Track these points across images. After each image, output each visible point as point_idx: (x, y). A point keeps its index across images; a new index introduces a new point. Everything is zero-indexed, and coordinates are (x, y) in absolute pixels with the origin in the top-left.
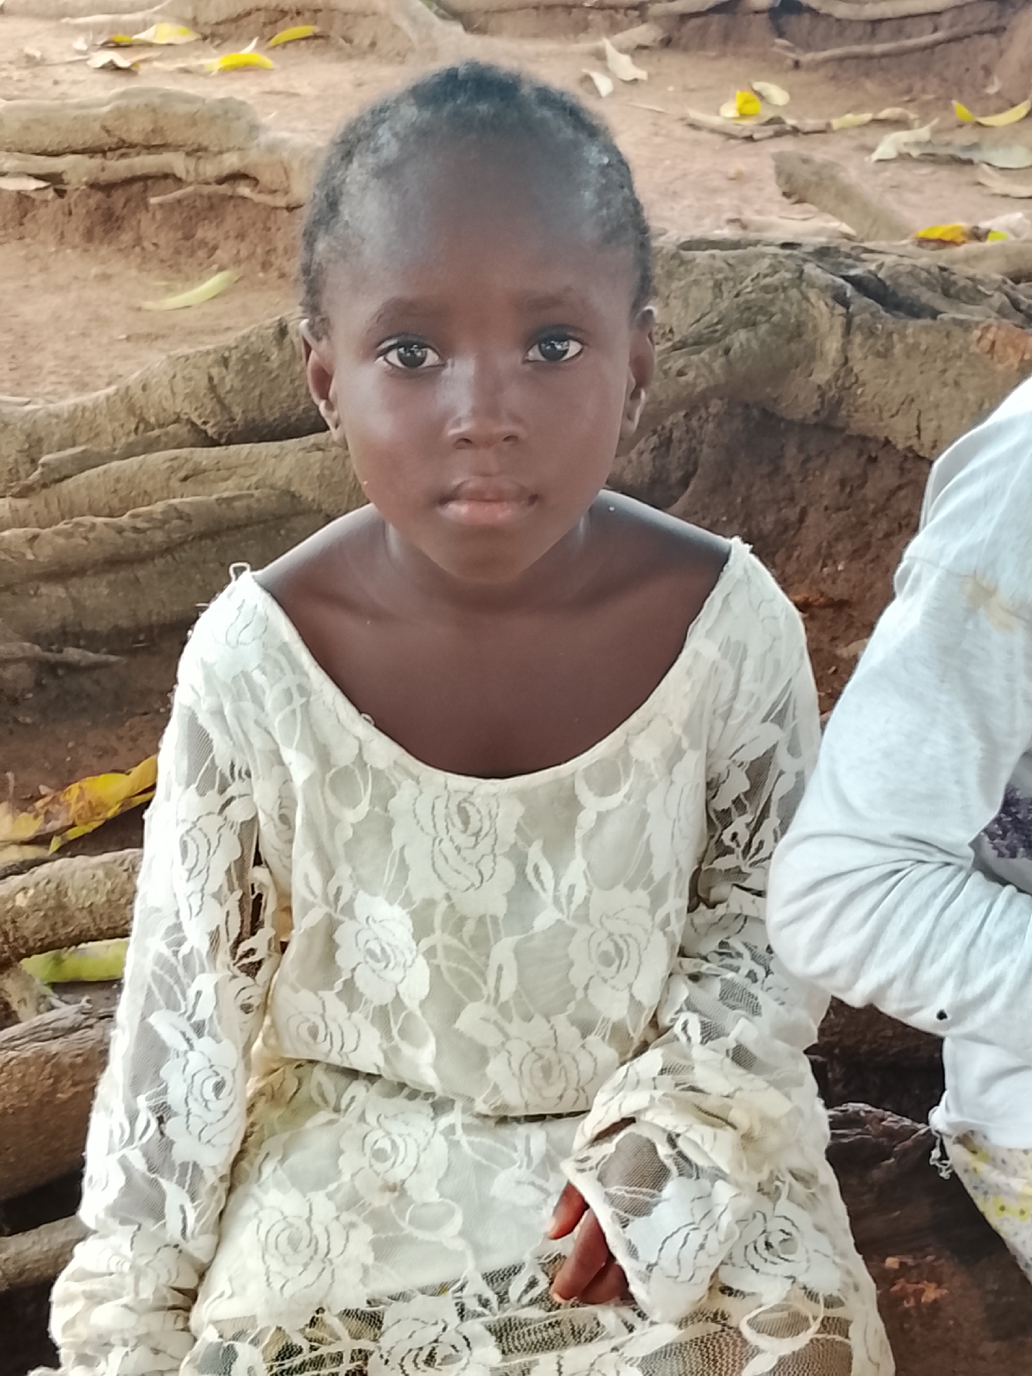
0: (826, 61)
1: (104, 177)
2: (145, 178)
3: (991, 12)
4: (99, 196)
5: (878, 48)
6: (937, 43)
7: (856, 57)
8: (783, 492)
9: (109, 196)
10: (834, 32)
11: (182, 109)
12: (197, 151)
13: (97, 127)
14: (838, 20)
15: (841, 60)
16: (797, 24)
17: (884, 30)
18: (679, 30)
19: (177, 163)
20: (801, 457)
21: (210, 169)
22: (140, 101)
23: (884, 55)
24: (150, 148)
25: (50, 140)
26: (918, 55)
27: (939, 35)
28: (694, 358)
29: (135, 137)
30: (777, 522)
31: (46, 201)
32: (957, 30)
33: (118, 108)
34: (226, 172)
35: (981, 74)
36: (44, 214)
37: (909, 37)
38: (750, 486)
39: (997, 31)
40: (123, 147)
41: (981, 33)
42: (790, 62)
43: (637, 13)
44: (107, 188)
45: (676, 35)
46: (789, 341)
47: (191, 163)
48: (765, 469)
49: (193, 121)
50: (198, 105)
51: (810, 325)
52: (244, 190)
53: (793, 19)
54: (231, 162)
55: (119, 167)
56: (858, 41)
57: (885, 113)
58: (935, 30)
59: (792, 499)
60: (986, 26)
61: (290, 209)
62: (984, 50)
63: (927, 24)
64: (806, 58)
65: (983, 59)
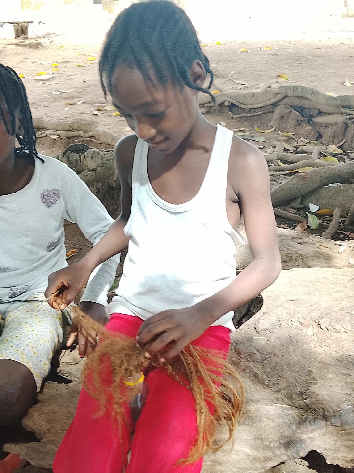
0: (238, 117)
1: (68, 136)
2: (76, 136)
3: (271, 107)
4: (67, 140)
5: (249, 115)
6: (260, 114)
7: (244, 117)
8: (114, 202)
9: (69, 140)
10: (242, 111)
11: (83, 122)
12: (86, 131)
13: (68, 125)
14: (243, 108)
15: (241, 117)
16: (235, 109)
17: (252, 111)
18: (210, 110)
19: (81, 133)
20: (117, 195)
21: (87, 135)
22: (76, 120)
23: (250, 116)
24: (78, 130)
25: (61, 128)
26: (257, 117)
27: (261, 113)
28: (89, 173)
29: (75, 128)
30: (113, 209)
31: (58, 140)
32: (265, 111)
33: (72, 122)
34: (90, 136)
35: (269, 121)
36: (58, 143)
37: (256, 113)
38: (108, 201)
39: (272, 112)
40: (73, 130)
41: (269, 112)
42: (231, 117)
43: (202, 106)
44: (69, 138)
45: (210, 111)
46: (108, 171)
47: (84, 133)
48: (111, 197)
49: (85, 125)
50: (87, 122)
51: (113, 168)
52: (93, 139)
53: (234, 108)
54: (91, 134)
55: (71, 134)
56: (247, 113)
57: (242, 129)
58: (261, 111)
59: (116, 204)
60: (270, 111)
61: (101, 144)
62: (270, 116)
63: (259, 110)
64: (234, 116)
65: (269, 118)
